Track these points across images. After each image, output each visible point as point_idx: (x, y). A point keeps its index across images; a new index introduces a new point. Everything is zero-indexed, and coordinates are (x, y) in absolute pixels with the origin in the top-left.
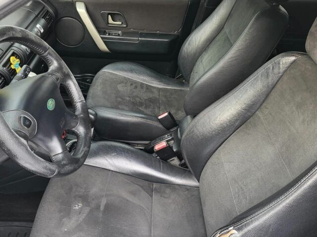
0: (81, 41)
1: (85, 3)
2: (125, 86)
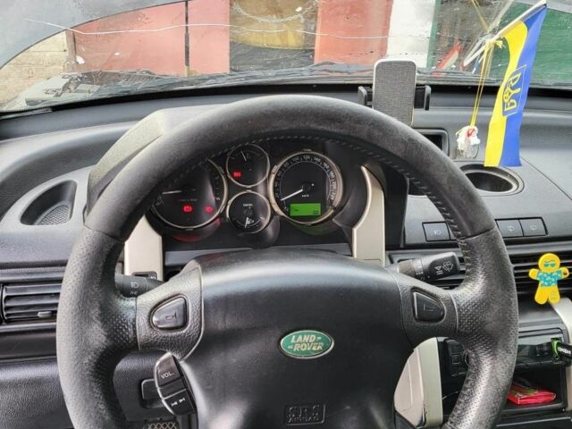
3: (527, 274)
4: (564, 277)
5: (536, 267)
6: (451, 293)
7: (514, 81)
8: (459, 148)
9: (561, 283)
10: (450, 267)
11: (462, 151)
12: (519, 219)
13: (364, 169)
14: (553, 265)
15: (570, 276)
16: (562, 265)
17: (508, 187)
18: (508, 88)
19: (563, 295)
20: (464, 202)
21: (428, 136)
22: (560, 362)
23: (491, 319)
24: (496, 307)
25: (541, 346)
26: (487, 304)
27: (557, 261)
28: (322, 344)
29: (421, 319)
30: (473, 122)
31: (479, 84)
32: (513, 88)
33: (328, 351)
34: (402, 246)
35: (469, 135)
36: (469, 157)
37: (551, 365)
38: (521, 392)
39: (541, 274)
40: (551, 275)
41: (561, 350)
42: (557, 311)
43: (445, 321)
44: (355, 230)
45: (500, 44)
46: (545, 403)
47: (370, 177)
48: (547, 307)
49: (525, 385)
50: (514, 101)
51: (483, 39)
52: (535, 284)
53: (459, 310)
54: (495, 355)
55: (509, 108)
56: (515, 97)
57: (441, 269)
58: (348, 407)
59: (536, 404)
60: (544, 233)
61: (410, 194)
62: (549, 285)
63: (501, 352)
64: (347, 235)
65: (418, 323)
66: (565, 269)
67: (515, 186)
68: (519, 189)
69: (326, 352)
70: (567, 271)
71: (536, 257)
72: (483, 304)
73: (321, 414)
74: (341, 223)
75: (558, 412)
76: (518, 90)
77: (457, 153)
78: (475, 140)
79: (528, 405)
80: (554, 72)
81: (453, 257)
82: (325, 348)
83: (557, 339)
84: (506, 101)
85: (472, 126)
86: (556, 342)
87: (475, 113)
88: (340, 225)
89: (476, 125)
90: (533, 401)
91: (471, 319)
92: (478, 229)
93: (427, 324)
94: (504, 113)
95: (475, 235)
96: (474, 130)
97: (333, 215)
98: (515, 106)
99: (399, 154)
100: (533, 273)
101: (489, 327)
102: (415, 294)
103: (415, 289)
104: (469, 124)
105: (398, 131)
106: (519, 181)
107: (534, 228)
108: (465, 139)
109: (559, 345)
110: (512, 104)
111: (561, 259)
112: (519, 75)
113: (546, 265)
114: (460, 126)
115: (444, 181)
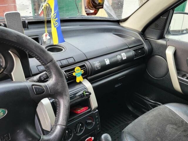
0: (164, 76)
1: (175, 48)
2: (176, 129)
3: (72, 74)
4: (82, 73)
5: (75, 72)
6: (46, 84)
7: (54, 16)
8: (44, 41)
9: (82, 75)
10: (46, 76)
11: (46, 42)
12: (66, 59)
13: (10, 51)
14: (79, 70)
15: (84, 72)
16: (81, 70)
17: (62, 50)
18: (54, 19)
19: (84, 78)
20: (42, 53)
21: (33, 39)
22: (87, 97)
23: (59, 88)
24: (60, 84)
25: (81, 94)
26: (57, 83)
27: (80, 69)
28: (2, 113)
29: (37, 94)
30: (46, 32)
31: (45, 20)
32: (55, 18)
33: (5, 114)
34: (31, 75)
35: (46, 36)
36: (48, 43)
37: (85, 99)
38: (79, 110)
39: (76, 74)
40: (79, 73)
41: (86, 93)
42: (83, 83)
43: (46, 92)
44: (12, 73)
45: (47, 5)
46: (86, 110)
47: (12, 53)
48: (80, 83)
49: (80, 107)
50: (56, 22)
51: (42, 4)
52: (75, 77)
53: (49, 88)
54: (63, 98)
55: (56, 25)
56: (56, 21)
57: (43, 78)
58: (18, 131)
59: (84, 111)
60: (74, 61)
61: (29, 58)
62: (79, 76)
63: (64, 97)
64: (10, 76)
65: (37, 96)
66: (82, 71)
67: (64, 49)
68: (65, 50)
69: (5, 115)
70: (83, 71)
71: (74, 69)
72: (56, 84)
73: (8, 137)
74: (7, 73)
75: (90, 111)
76: (57, 19)
77: (45, 42)
78: (48, 37)
79: (81, 112)
80: (68, 14)
81: (46, 73)
82: (4, 114)
83: (85, 91)
84: (54, 23)
85: (46, 33)
86: (84, 92)
87: (46, 29)
88: (6, 73)
89: (47, 32)
90: (83, 111)
91: (54, 89)
92: (49, 61)
93: (40, 95)
94: (55, 27)
95: (48, 63)
96: (47, 34)
97: (3, 71)
98: (57, 24)
99: (15, 41)
100: (74, 74)
101: (59, 90)
102: (33, 87)
103: (33, 85)
104: (45, 32)
105: (12, 33)
106: (65, 48)
107: (71, 61)
108: (45, 38)
109: (85, 92)
110: (56, 23)
111: (81, 68)
112: (55, 14)
113: (77, 71)
114: (43, 34)
115: (34, 47)
